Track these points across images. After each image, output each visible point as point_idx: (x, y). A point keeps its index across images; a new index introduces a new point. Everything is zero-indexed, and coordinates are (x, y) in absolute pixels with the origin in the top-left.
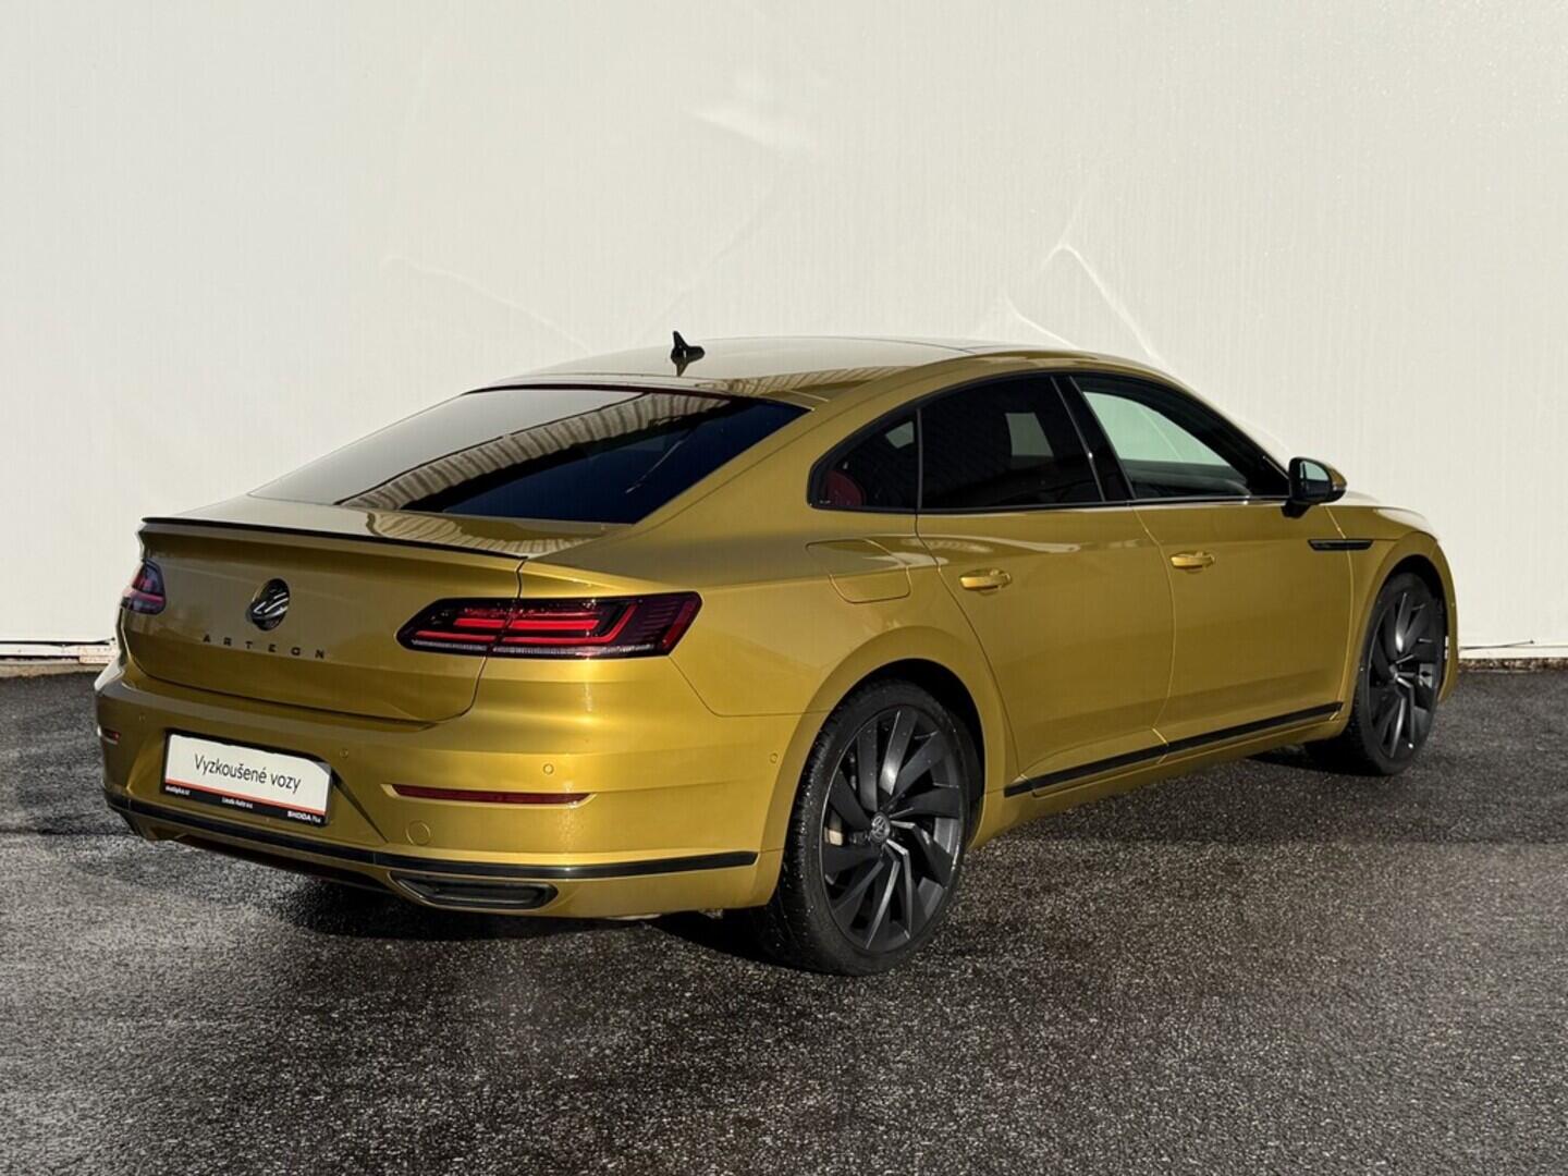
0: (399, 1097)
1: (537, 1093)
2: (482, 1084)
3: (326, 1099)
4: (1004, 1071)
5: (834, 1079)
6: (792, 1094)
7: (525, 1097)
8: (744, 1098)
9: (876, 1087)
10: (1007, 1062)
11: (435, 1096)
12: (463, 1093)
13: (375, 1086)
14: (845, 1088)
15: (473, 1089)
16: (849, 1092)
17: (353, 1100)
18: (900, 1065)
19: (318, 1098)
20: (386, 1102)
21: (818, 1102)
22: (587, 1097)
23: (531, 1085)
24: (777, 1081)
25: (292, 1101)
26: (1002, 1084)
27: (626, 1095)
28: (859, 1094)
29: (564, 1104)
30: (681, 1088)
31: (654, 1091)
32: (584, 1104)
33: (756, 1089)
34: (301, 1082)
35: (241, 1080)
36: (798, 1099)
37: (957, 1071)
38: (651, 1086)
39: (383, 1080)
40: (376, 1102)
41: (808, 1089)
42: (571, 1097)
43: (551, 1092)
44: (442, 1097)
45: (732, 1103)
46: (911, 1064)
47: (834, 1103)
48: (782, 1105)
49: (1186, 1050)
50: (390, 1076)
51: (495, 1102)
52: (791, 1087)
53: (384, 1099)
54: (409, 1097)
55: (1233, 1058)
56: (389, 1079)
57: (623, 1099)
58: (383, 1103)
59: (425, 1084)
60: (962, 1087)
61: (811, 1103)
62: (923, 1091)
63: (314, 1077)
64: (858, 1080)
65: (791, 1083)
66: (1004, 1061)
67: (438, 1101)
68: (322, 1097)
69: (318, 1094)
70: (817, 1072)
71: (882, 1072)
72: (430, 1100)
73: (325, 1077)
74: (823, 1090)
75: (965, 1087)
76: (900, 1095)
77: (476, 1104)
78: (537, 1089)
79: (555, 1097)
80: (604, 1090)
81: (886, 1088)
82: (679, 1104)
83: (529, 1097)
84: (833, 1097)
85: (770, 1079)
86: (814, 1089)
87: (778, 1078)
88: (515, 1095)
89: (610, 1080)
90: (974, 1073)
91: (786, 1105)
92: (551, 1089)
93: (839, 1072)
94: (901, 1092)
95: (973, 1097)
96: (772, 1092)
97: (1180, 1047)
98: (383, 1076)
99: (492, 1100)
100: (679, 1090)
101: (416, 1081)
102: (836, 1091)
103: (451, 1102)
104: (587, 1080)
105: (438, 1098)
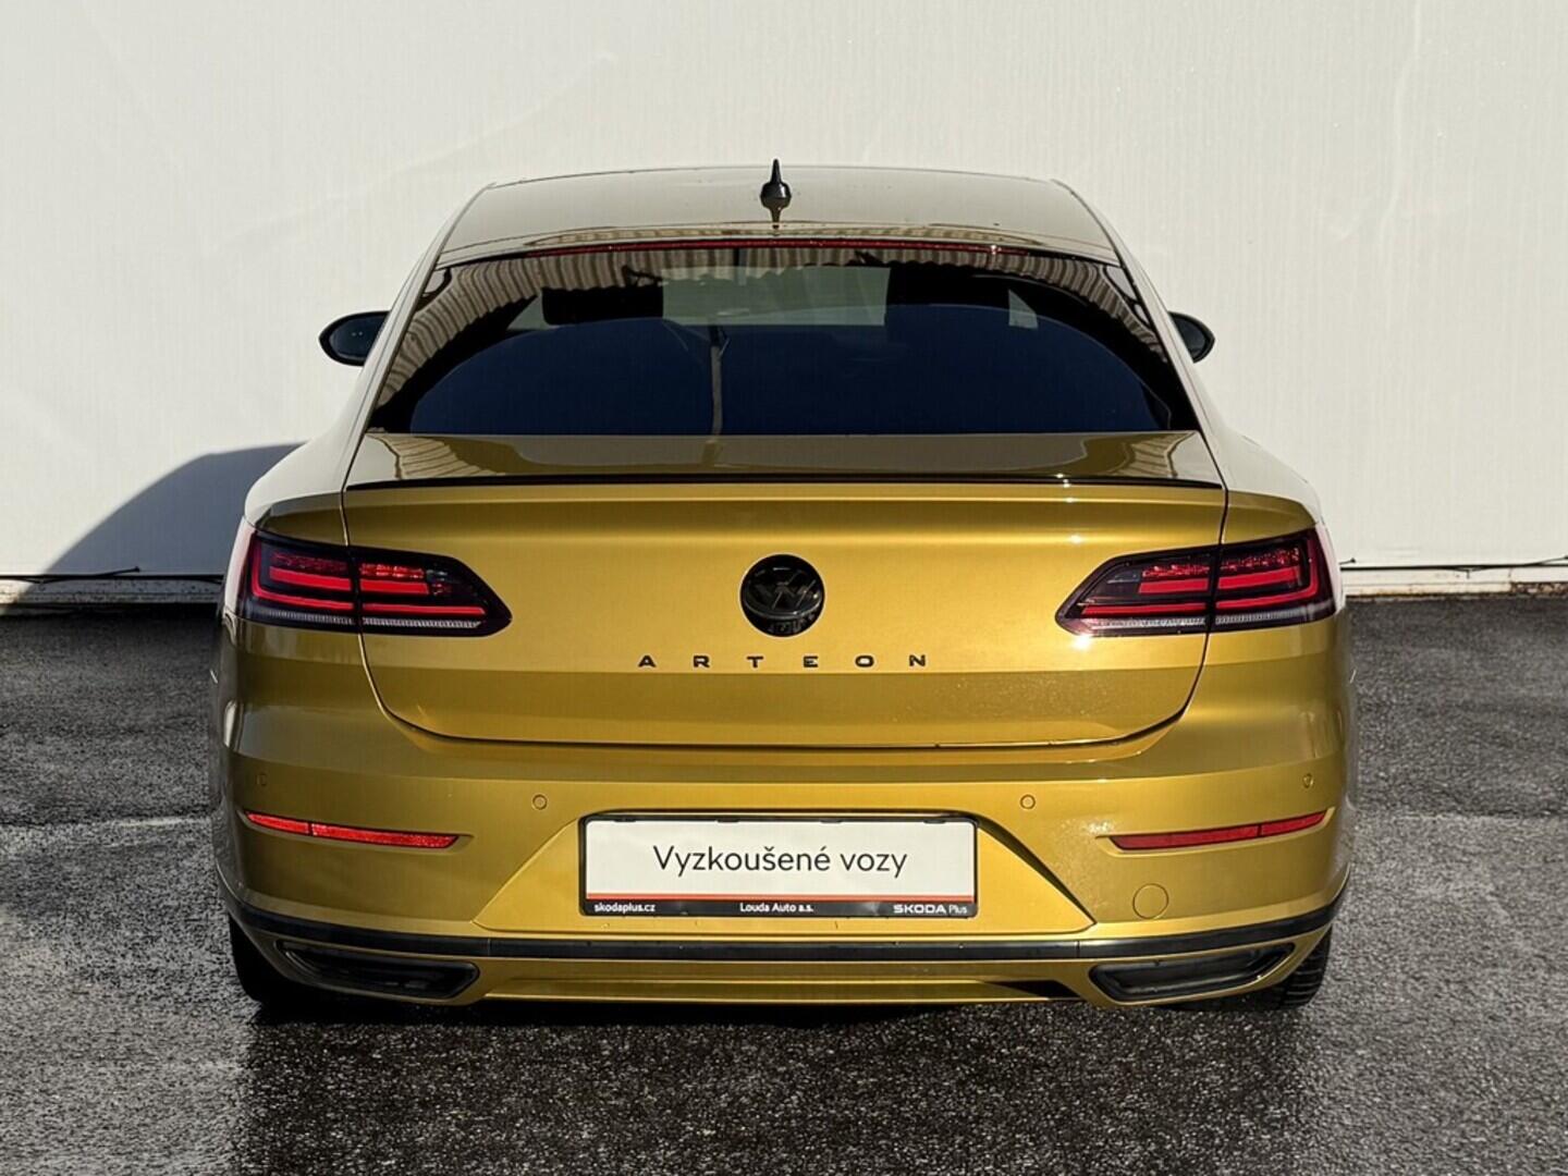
0: (494, 1162)
1: (669, 1154)
2: (595, 1143)
3: (398, 1164)
4: (1265, 1120)
5: (1049, 1131)
6: (999, 1152)
7: (654, 1159)
8: (939, 1158)
9: (1106, 1142)
10: (1266, 1108)
11: (538, 1158)
12: (573, 1154)
13: (457, 1147)
14: (1067, 1144)
15: (586, 1149)
16: (1073, 1149)
17: (434, 1165)
18: (1129, 1113)
19: (388, 1162)
20: (478, 1167)
21: (1036, 1162)
22: (734, 1158)
23: (657, 1144)
24: (974, 1135)
25: (356, 1166)
26: (1268, 1136)
27: (785, 1155)
28: (1086, 1152)
29: (709, 1168)
30: (854, 1146)
31: (820, 1151)
32: (736, 1167)
33: (951, 1146)
34: (359, 1142)
35: (282, 1142)
36: (1010, 1159)
37: (1205, 1121)
38: (813, 1143)
39: (465, 1139)
40: (465, 1167)
41: (1017, 1146)
42: (714, 1158)
43: (686, 1153)
44: (548, 1160)
45: (926, 1164)
46: (1143, 1112)
47: (1058, 1163)
48: (991, 1167)
49: (1494, 1090)
50: (471, 1133)
51: (618, 1167)
52: (995, 1143)
53: (474, 1163)
54: (505, 1160)
55: (1557, 1098)
56: (472, 1137)
57: (782, 1162)
58: (474, 1169)
59: (521, 1143)
60: (1217, 1141)
61: (1029, 1163)
62: (1168, 1147)
63: (375, 1135)
64: (1080, 1135)
65: (994, 1138)
66: (1262, 1106)
67: (544, 1166)
68: (393, 1162)
69: (386, 1158)
70: (1022, 1123)
71: (1108, 1122)
72: (533, 1164)
73: (388, 1136)
74: (1039, 1146)
75: (1222, 1140)
76: (1140, 1152)
77: (594, 1169)
78: (668, 1149)
79: (695, 1160)
80: (755, 1149)
81: (1121, 1143)
82: (858, 1167)
83: (660, 1158)
84: (1055, 1156)
85: (966, 1133)
86: (1026, 1146)
87: (975, 1131)
88: (643, 1156)
89: (758, 1136)
90: (1227, 1122)
91: (997, 1167)
92: (685, 1149)
93: (1052, 1123)
94: (1139, 1148)
95: (1236, 1153)
96: (972, 1150)
97: (1484, 1085)
98: (463, 1133)
99: (613, 1164)
100: (851, 1148)
101: (508, 1139)
102: (1055, 1148)
103: (562, 1166)
104: (728, 1136)
105: (543, 1162)
